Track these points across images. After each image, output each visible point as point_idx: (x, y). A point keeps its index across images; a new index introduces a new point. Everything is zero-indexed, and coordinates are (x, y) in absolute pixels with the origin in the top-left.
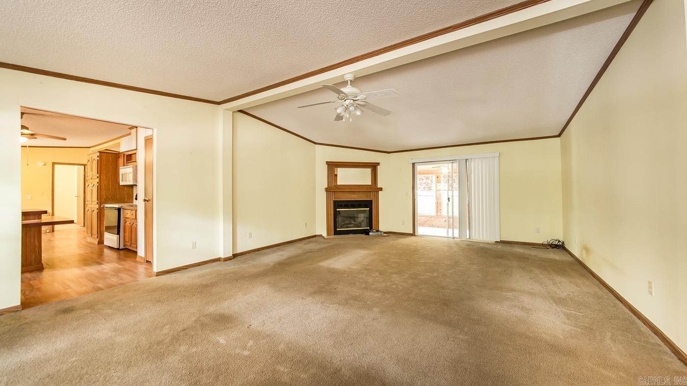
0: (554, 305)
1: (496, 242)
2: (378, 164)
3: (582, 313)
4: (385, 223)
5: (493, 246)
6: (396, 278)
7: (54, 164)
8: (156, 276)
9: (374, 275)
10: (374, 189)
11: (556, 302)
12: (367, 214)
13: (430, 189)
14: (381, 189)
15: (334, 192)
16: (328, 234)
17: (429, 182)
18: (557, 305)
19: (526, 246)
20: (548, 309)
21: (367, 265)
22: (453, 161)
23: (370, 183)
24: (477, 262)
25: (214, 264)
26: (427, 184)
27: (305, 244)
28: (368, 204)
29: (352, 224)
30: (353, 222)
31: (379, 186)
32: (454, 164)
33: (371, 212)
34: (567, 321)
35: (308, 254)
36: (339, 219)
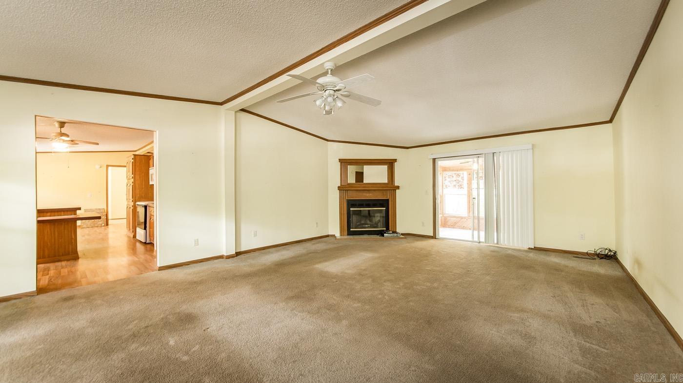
0: (572, 334)
1: (529, 248)
2: (395, 160)
3: (607, 349)
4: (403, 224)
5: (524, 253)
6: (388, 286)
7: (108, 166)
8: (159, 270)
9: (364, 282)
10: (391, 187)
11: (575, 331)
12: (384, 214)
13: (461, 187)
14: (398, 187)
15: (347, 190)
16: (341, 235)
17: (460, 179)
18: (575, 335)
19: (566, 255)
20: (561, 339)
21: (364, 270)
22: (478, 155)
23: (386, 181)
24: (493, 273)
25: (216, 261)
26: (458, 181)
27: (314, 244)
28: (385, 203)
29: (368, 224)
30: (369, 222)
31: (396, 184)
32: (480, 159)
33: (387, 211)
34: (580, 358)
35: (310, 255)
36: (354, 219)
